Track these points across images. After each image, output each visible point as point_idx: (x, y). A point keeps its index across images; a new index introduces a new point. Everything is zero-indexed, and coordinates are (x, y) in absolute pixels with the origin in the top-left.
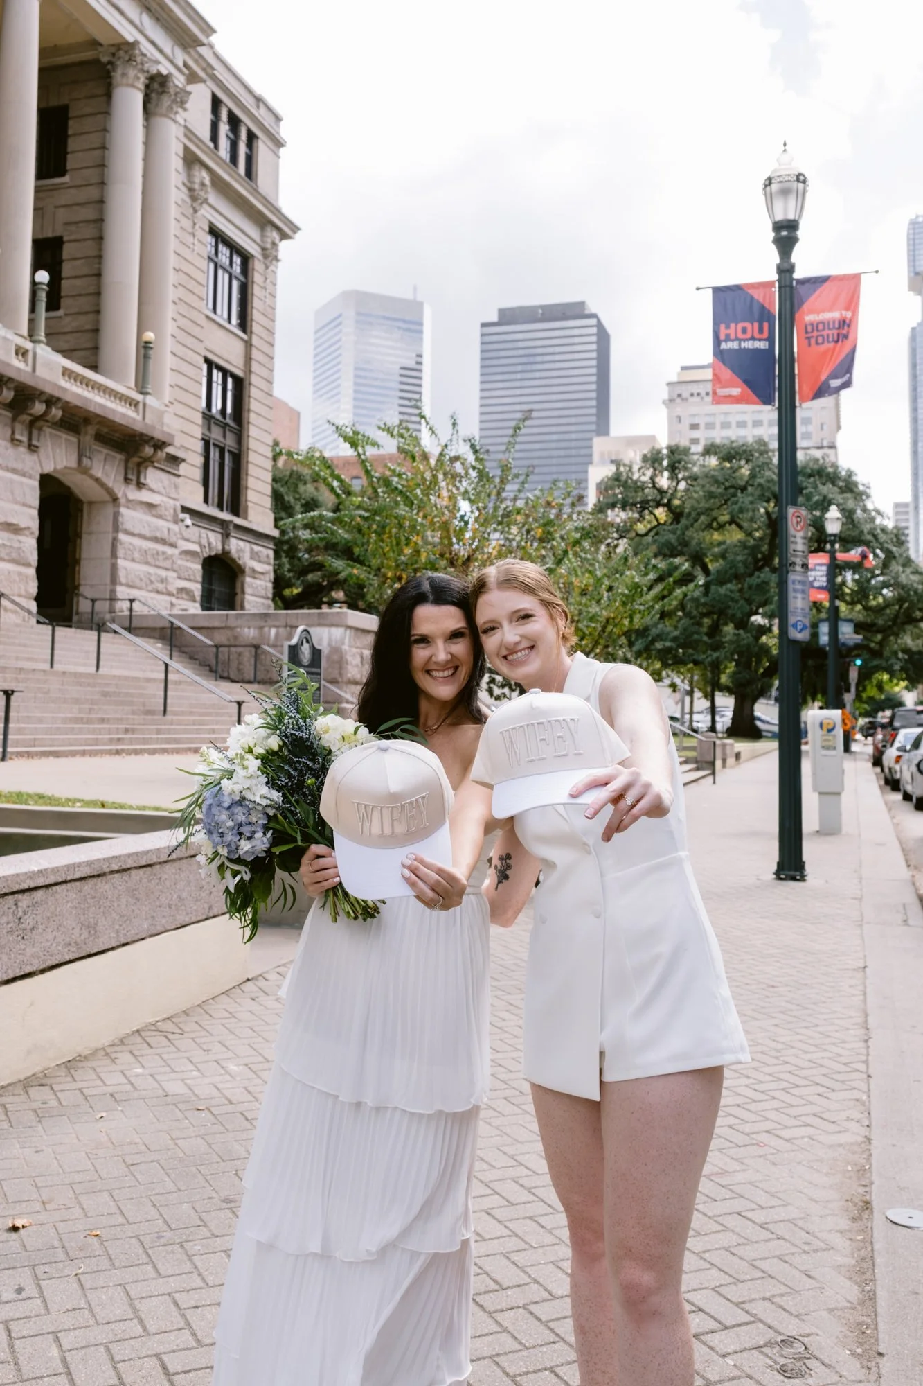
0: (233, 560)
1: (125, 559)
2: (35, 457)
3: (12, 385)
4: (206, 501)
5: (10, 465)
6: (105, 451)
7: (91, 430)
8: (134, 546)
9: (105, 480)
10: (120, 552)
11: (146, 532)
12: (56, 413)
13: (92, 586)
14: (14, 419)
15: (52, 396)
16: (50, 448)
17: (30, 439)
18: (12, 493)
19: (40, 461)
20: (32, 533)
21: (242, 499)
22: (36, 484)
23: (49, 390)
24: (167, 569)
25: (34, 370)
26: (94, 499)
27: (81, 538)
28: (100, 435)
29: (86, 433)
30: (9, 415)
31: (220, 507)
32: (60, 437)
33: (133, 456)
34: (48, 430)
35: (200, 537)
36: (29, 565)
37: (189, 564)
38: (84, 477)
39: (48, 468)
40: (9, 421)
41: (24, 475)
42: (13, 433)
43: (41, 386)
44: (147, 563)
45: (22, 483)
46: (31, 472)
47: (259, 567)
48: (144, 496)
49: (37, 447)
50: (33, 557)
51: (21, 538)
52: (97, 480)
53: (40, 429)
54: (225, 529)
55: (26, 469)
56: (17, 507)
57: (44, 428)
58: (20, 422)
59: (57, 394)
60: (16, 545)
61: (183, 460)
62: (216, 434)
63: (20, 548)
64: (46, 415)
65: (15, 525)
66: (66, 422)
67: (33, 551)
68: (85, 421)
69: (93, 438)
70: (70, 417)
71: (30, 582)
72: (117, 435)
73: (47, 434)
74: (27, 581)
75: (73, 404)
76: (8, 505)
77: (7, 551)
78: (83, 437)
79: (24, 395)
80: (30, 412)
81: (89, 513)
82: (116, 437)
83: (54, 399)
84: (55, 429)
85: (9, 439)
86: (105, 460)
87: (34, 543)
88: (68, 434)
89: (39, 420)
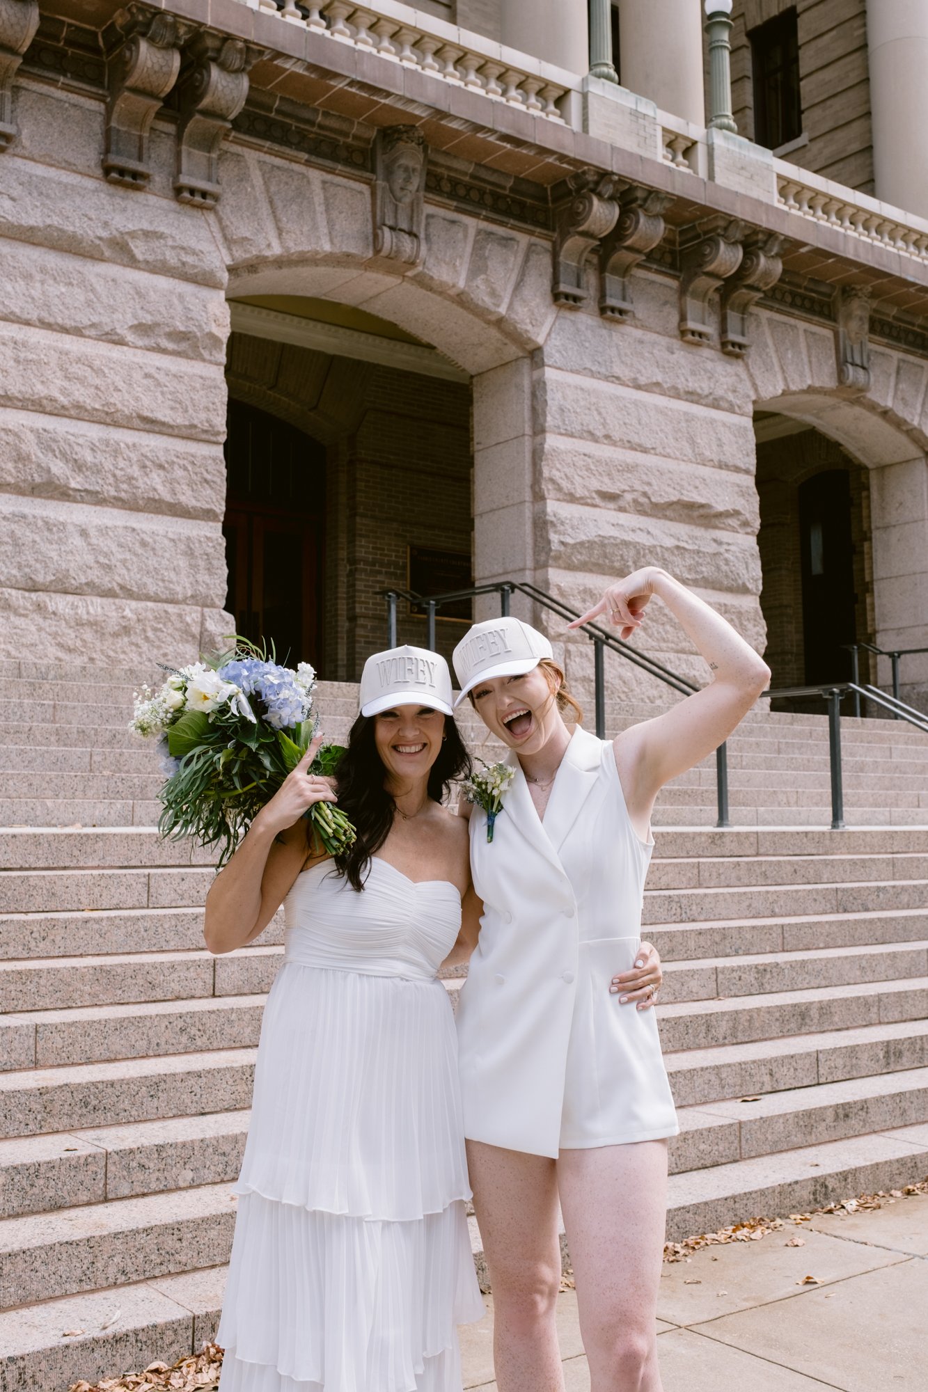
2: (738, 368)
3: (658, 208)
5: (681, 385)
6: (896, 355)
7: (859, 310)
9: (902, 412)
12: (770, 266)
13: (899, 631)
14: (683, 292)
15: (754, 229)
16: (771, 350)
17: (723, 331)
18: (692, 442)
19: (751, 376)
20: (745, 524)
22: (748, 423)
23: (741, 212)
25: (711, 176)
26: (887, 460)
27: (870, 539)
28: (883, 323)
29: (849, 317)
30: (674, 284)
32: (794, 327)
34: (765, 314)
36: (744, 590)
38: (857, 410)
39: (771, 388)
40: (674, 298)
41: (715, 404)
42: (683, 318)
43: (723, 206)
45: (712, 422)
46: (731, 397)
49: (741, 346)
50: (752, 573)
51: (718, 534)
52: (885, 414)
53: (743, 309)
55: (719, 392)
56: (706, 471)
57: (753, 309)
58: (695, 295)
59: (765, 222)
60: (712, 548)
63: (717, 555)
64: (748, 276)
65: (702, 506)
66: (804, 298)
67: (750, 561)
68: (844, 291)
69: (866, 327)
70: (812, 286)
71: (750, 626)
72: (920, 321)
73: (764, 321)
74: (741, 624)
75: (804, 244)
76: (684, 467)
77: (689, 562)
78: (846, 325)
79: (698, 236)
80: (710, 268)
81: (882, 488)
82: (920, 326)
83: (761, 236)
84: (779, 311)
85: (677, 333)
86: (898, 373)
87: (751, 543)
88: (810, 321)
89: (736, 288)
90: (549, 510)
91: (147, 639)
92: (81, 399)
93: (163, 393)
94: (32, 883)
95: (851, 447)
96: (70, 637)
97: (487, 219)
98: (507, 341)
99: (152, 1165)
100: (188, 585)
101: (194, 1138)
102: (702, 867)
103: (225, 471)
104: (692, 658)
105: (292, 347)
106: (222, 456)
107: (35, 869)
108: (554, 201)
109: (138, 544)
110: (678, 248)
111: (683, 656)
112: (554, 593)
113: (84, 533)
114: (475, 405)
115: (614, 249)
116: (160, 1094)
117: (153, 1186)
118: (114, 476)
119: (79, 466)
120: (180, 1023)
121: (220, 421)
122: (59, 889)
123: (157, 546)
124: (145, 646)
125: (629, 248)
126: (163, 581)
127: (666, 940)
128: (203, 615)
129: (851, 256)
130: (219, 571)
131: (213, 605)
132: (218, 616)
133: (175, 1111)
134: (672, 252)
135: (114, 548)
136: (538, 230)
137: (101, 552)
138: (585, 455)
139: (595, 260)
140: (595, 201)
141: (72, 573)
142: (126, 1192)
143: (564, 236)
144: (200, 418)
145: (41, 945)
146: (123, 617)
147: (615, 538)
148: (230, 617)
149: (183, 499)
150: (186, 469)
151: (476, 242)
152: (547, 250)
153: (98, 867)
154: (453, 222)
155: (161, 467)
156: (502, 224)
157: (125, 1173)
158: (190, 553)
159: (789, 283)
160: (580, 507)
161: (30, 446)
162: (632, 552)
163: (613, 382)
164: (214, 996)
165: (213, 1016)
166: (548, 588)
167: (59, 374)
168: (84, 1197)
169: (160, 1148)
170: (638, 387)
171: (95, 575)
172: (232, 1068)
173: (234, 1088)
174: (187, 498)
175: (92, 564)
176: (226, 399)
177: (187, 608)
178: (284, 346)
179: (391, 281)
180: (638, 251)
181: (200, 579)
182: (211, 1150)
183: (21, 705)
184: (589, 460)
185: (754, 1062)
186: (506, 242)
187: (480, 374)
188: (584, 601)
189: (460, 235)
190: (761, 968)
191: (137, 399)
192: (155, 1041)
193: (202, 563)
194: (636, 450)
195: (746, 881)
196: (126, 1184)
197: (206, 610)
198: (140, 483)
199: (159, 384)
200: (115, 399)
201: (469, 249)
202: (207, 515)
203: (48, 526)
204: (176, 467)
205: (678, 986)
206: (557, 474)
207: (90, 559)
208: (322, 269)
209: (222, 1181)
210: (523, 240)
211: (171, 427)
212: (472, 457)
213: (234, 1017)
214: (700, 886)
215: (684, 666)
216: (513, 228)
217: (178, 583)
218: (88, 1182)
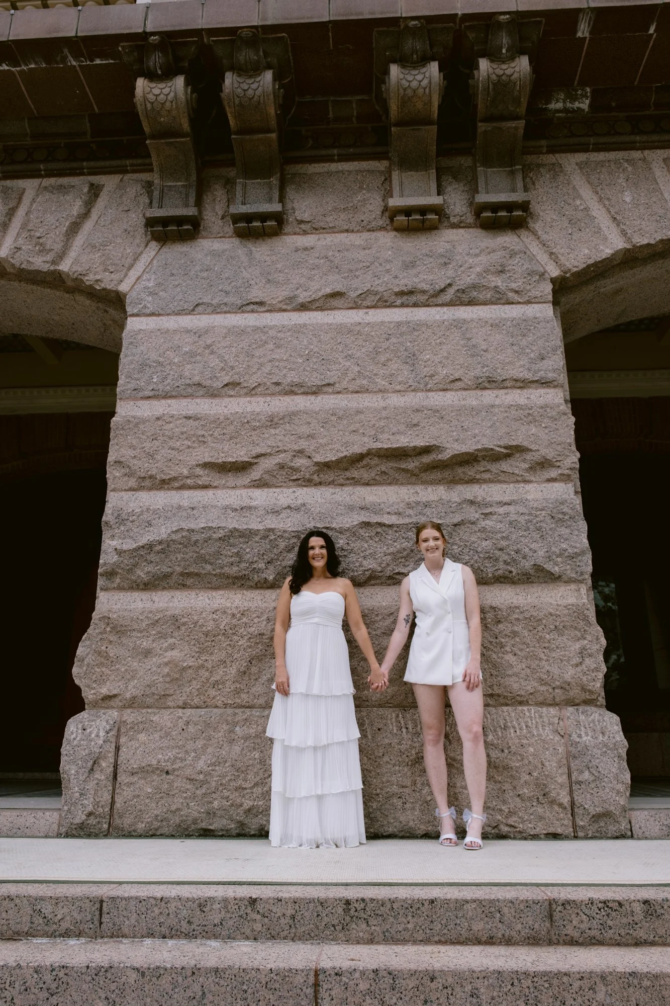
2: (518, 240)
5: (386, 285)
18: (414, 360)
20: (541, 465)
22: (547, 311)
34: (572, 159)
51: (479, 491)
55: (469, 280)
56: (446, 398)
73: (570, 168)
76: (395, 400)
85: (382, 222)
90: (109, 506)
138: (188, 418)
140: (139, 83)
160: (174, 492)
163: (252, 311)
170: (303, 307)
194: (292, 393)
210: (112, 181)
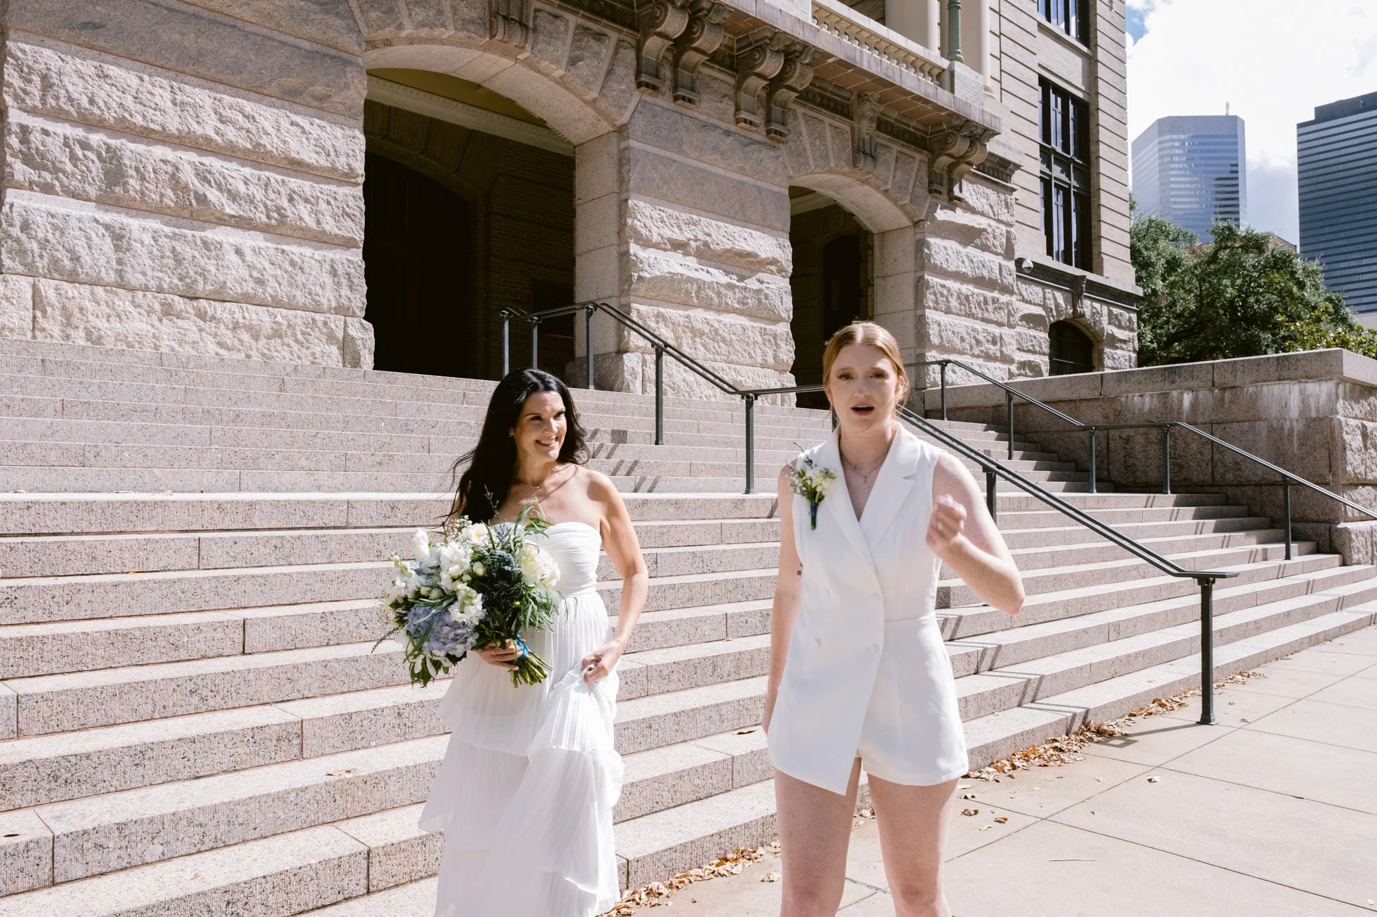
0: (1088, 327)
1: (935, 309)
2: (778, 149)
3: (719, 16)
4: (1050, 252)
5: (735, 162)
6: (896, 148)
7: (870, 112)
8: (949, 290)
9: (898, 194)
10: (930, 299)
11: (966, 269)
12: (804, 73)
14: (738, 87)
15: (794, 41)
16: (805, 137)
17: (769, 121)
18: (742, 205)
19: (789, 159)
21: (1095, 251)
22: (783, 194)
23: (784, 25)
24: (1000, 324)
26: (887, 227)
27: (873, 285)
28: (887, 123)
29: (862, 116)
30: (732, 81)
31: (1067, 261)
32: (821, 121)
33: (940, 155)
35: (1045, 298)
36: (780, 318)
37: (1033, 332)
38: (866, 187)
39: (803, 168)
40: (731, 93)
41: (761, 178)
43: (769, 18)
44: (971, 316)
45: (758, 190)
47: (1121, 334)
48: (960, 217)
49: (781, 134)
50: (785, 305)
52: (886, 191)
53: (785, 104)
54: (1076, 289)
56: (751, 228)
57: (792, 105)
58: (746, 90)
60: (754, 287)
61: (1018, 167)
62: (1057, 171)
63: (760, 291)
64: (789, 78)
65: (749, 254)
66: (830, 100)
67: (784, 296)
68: (859, 96)
69: (874, 125)
70: (835, 91)
71: (782, 344)
72: (913, 123)
73: (800, 116)
74: (776, 343)
75: (831, 56)
77: (738, 295)
78: (859, 123)
79: (751, 44)
80: (759, 70)
81: (882, 248)
82: (913, 127)
83: (798, 47)
84: (811, 109)
85: (733, 120)
86: (897, 161)
87: (785, 284)
88: (833, 118)
89: (778, 88)
90: (632, 251)
91: (297, 341)
92: (234, 139)
93: (307, 139)
94: (70, 547)
95: (861, 217)
96: (228, 337)
97: (584, 17)
98: (600, 118)
99: (111, 845)
100: (332, 298)
101: (165, 812)
102: (724, 527)
103: (363, 207)
104: (738, 367)
105: (438, 121)
106: (361, 195)
107: (87, 533)
108: (638, 7)
109: (287, 263)
110: (735, 54)
111: (733, 366)
112: (634, 316)
113: (239, 252)
114: (577, 169)
115: (685, 50)
116: (147, 762)
117: (114, 864)
118: (266, 206)
119: (234, 196)
120: (191, 686)
121: (359, 166)
122: (100, 553)
123: (306, 266)
124: (295, 347)
125: (697, 50)
126: (310, 294)
127: (687, 590)
128: (345, 322)
129: (865, 67)
130: (359, 288)
131: (354, 315)
132: (358, 325)
133: (164, 778)
134: (731, 56)
135: (267, 266)
136: (625, 30)
137: (255, 268)
138: (660, 210)
139: (671, 58)
140: (670, 8)
141: (229, 284)
142: (79, 874)
143: (646, 36)
144: (341, 164)
145: (65, 608)
146: (275, 323)
147: (682, 275)
148: (369, 326)
149: (327, 228)
150: (329, 203)
151: (575, 34)
152: (632, 46)
153: (157, 531)
154: (556, 17)
155: (306, 201)
156: (596, 22)
157: (78, 855)
158: (334, 272)
159: (819, 88)
160: (655, 250)
161: (188, 176)
162: (695, 286)
163: (682, 155)
164: (244, 653)
165: (227, 677)
166: (629, 313)
167: (213, 116)
168: (22, 884)
169: (120, 827)
170: (702, 160)
171: (249, 287)
172: (232, 732)
173: (233, 751)
174: (329, 226)
175: (247, 277)
176: (364, 148)
177: (332, 317)
178: (432, 120)
179: (506, 62)
180: (703, 52)
181: (343, 294)
182: (185, 822)
183: (153, 388)
184: (664, 214)
185: (751, 698)
186: (599, 37)
187: (580, 145)
188: (657, 322)
189: (562, 28)
190: (765, 613)
191: (285, 142)
192: (160, 704)
193: (344, 282)
195: (760, 538)
196: (79, 866)
197: (348, 318)
198: (289, 213)
199: (304, 132)
200: (265, 141)
201: (569, 40)
202: (348, 244)
203: (206, 244)
204: (320, 201)
205: (693, 630)
206: (638, 223)
207: (245, 273)
208: (447, 48)
209: (199, 852)
210: (614, 37)
211: (315, 168)
212: (575, 210)
213: (251, 676)
214: (722, 542)
215: (733, 373)
216: (606, 26)
217: (324, 296)
218: (30, 868)
